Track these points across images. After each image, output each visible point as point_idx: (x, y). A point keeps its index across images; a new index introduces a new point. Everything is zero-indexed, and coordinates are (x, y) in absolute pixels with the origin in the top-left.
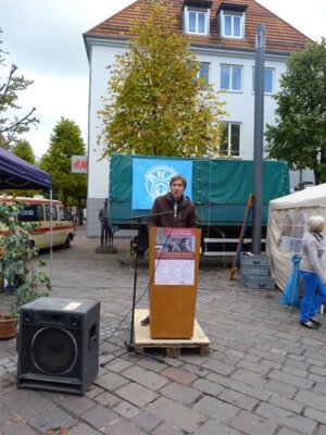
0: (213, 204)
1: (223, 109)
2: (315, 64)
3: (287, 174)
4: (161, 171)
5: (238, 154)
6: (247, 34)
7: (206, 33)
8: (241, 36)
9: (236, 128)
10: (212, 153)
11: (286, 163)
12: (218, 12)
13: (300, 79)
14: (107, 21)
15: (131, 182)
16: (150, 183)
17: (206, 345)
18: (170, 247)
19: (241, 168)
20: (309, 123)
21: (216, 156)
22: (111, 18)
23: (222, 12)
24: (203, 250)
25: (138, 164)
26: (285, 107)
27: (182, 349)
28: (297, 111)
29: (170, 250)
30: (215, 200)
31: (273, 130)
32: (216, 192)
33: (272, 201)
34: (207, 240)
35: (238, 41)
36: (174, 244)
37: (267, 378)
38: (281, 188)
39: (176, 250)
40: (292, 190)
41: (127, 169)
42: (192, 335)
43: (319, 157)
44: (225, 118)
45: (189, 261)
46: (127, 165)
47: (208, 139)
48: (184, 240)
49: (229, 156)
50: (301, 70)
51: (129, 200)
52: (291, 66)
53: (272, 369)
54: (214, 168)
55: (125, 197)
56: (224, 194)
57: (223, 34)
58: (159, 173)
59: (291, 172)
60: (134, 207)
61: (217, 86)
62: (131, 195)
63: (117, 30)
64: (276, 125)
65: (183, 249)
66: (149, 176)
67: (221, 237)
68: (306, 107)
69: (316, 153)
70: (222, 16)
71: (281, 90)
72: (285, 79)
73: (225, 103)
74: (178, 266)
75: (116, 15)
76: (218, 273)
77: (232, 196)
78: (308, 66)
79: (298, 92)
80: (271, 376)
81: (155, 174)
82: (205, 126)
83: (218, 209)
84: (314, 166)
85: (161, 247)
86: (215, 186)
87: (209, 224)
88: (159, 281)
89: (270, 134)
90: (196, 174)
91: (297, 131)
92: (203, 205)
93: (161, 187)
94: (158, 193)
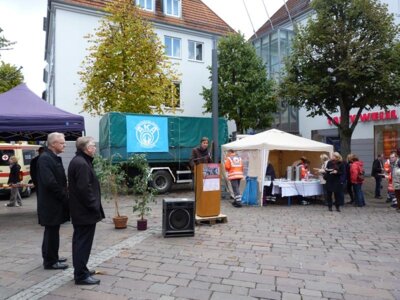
0: (181, 147)
4: (147, 125)
5: (179, 106)
6: (184, 14)
7: (153, 10)
8: (179, 16)
15: (125, 133)
16: (139, 133)
18: (209, 173)
24: (176, 179)
25: (130, 119)
29: (209, 175)
30: (182, 144)
32: (183, 139)
34: (178, 172)
35: (176, 19)
36: (211, 171)
39: (212, 174)
41: (122, 123)
46: (122, 120)
51: (124, 146)
54: (182, 123)
55: (121, 144)
56: (189, 140)
57: (166, 12)
58: (145, 126)
60: (128, 151)
62: (126, 141)
66: (138, 129)
67: (187, 170)
81: (142, 127)
83: (185, 151)
86: (182, 135)
87: (180, 161)
88: (205, 189)
89: (207, 94)
90: (170, 127)
91: (227, 95)
92: (175, 148)
93: (147, 136)
94: (145, 140)
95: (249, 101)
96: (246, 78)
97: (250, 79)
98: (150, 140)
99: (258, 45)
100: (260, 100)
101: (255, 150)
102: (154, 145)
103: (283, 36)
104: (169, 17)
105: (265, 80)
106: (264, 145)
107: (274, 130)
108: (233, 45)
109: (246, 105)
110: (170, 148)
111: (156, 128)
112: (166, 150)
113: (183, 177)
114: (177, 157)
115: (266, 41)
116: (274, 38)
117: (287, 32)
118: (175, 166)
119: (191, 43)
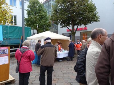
0: (10, 39)
1: (11, 11)
2: (36, 4)
3: (31, 31)
5: (16, 25)
9: (15, 17)
10: (8, 24)
11: (30, 28)
13: (32, 7)
19: (18, 28)
20: (35, 18)
21: (10, 25)
26: (29, 13)
27: (5, 84)
28: (32, 15)
30: (10, 38)
31: (26, 19)
33: (27, 38)
37: (32, 84)
38: (29, 34)
40: (32, 35)
42: (8, 79)
43: (38, 27)
44: (12, 14)
45: (7, 57)
47: (7, 19)
50: (33, 4)
52: (30, 3)
53: (33, 81)
54: (10, 28)
56: (14, 36)
59: (31, 30)
61: (9, 4)
64: (27, 18)
65: (4, 53)
67: (13, 48)
68: (34, 14)
69: (37, 26)
71: (28, 9)
72: (29, 6)
73: (12, 9)
76: (13, 58)
77: (16, 36)
78: (34, 4)
79: (32, 10)
80: (33, 83)
82: (6, 15)
83: (12, 40)
84: (37, 29)
87: (9, 45)
90: (4, 30)
91: (32, 20)
92: (6, 39)
95: (41, 22)
96: (40, 14)
97: (41, 15)
99: (45, 5)
103: (53, 3)
105: (47, 16)
106: (42, 37)
107: (48, 31)
109: (40, 24)
110: (4, 39)
114: (7, 43)
115: (47, 4)
117: (54, 1)
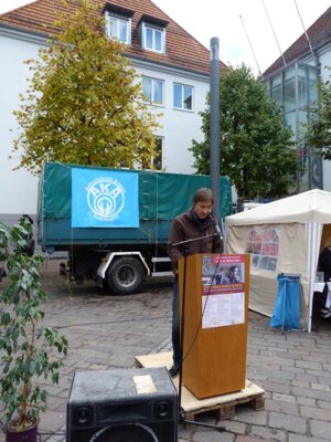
0: (160, 221)
1: (156, 121)
3: (229, 189)
4: (105, 184)
5: (160, 169)
6: (168, 50)
7: (128, 42)
8: (162, 51)
11: (228, 178)
12: (139, 24)
13: (226, 99)
14: (16, 11)
15: (69, 196)
16: (92, 198)
17: (260, 395)
18: (218, 278)
19: (186, 183)
22: (21, 9)
23: (143, 24)
24: (151, 271)
25: (78, 175)
27: (236, 407)
29: (218, 283)
30: (161, 216)
31: (201, 147)
32: (163, 208)
33: (227, 218)
34: (155, 260)
35: (159, 55)
36: (222, 274)
38: (224, 204)
39: (225, 283)
41: (65, 180)
45: (239, 294)
46: (65, 175)
48: (232, 269)
49: (152, 170)
50: (226, 90)
51: (68, 217)
54: (160, 182)
55: (61, 213)
56: (172, 209)
57: (145, 46)
58: (102, 185)
60: (74, 225)
62: (70, 210)
63: (29, 23)
65: (232, 279)
66: (91, 189)
70: (144, 28)
74: (227, 302)
75: (27, 6)
81: (98, 187)
83: (165, 226)
85: (208, 279)
86: (162, 201)
87: (157, 242)
88: (207, 323)
89: (198, 149)
90: (142, 187)
92: (150, 221)
93: (105, 201)
94: (101, 208)
95: (258, 157)
96: (253, 125)
97: (261, 126)
98: (109, 208)
100: (275, 155)
101: (292, 224)
102: (116, 216)
103: (302, 73)
104: (149, 53)
106: (312, 214)
108: (235, 81)
109: (255, 163)
110: (142, 221)
111: (120, 189)
112: (136, 224)
113: (161, 267)
114: (152, 235)
115: (278, 81)
116: (288, 76)
117: (307, 68)
118: (149, 250)
119: (177, 87)
